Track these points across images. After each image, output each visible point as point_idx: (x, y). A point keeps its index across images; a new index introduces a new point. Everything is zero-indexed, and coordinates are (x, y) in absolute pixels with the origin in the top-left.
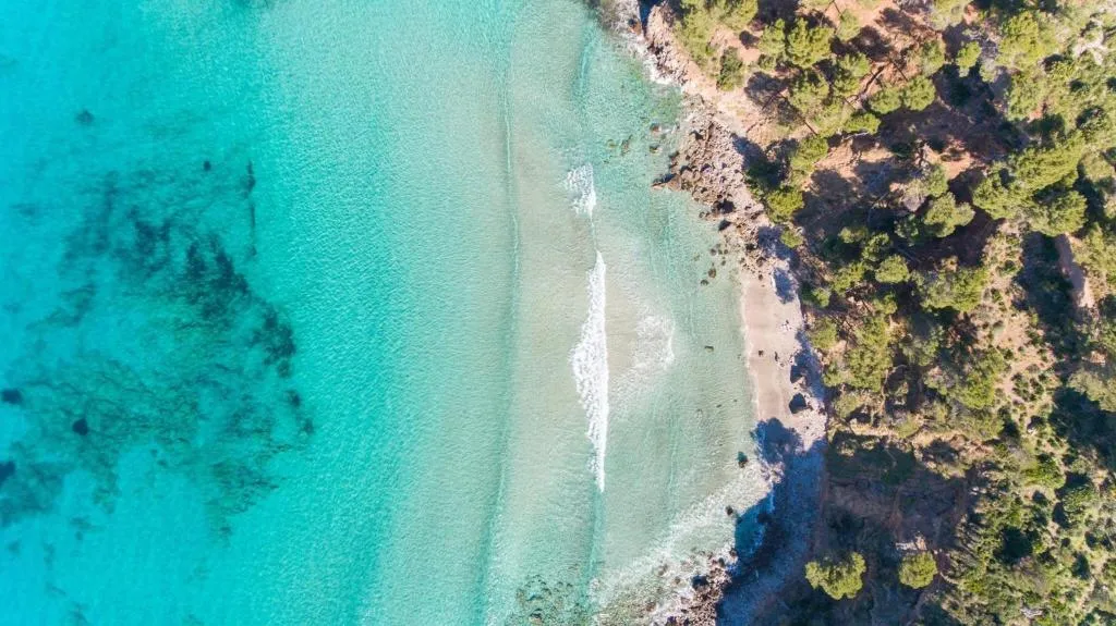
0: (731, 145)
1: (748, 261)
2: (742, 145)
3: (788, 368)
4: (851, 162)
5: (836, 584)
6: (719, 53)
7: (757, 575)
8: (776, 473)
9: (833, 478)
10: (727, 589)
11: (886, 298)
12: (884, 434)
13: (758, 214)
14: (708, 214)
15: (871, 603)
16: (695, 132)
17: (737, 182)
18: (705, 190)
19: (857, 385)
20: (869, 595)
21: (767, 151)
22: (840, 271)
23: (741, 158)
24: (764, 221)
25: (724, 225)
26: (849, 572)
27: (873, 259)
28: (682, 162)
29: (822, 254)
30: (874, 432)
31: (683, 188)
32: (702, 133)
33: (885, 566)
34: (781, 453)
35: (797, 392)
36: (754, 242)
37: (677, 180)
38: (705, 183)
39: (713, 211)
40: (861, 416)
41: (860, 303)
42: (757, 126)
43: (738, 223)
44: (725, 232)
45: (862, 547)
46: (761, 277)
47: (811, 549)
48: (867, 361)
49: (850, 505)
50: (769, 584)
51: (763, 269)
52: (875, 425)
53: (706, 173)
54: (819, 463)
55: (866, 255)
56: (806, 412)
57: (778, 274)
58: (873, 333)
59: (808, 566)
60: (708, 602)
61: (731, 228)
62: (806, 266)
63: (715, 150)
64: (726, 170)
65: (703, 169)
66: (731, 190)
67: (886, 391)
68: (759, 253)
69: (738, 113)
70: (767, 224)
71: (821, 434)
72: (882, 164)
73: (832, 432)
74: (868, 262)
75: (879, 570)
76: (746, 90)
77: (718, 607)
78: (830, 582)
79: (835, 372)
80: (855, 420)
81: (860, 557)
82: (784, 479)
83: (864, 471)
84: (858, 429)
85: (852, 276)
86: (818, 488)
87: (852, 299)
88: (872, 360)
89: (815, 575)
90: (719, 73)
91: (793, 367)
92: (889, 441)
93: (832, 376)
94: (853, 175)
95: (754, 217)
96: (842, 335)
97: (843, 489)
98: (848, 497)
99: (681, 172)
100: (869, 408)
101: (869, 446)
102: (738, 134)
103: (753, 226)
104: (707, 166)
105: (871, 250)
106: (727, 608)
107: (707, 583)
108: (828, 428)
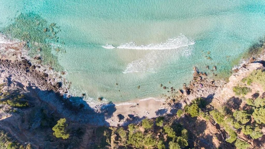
0: (210, 94)
1: (169, 100)
2: (211, 97)
3: (133, 114)
4: (211, 133)
5: (58, 128)
6: (248, 86)
7: (63, 104)
8: (97, 110)
9: (96, 129)
10: (58, 94)
11: (164, 145)
12: (112, 146)
13: (186, 103)
14: (185, 86)
15: (52, 141)
16: (214, 81)
17: (197, 96)
18: (194, 85)
19: (129, 136)
20: (55, 140)
21: (209, 105)
22: (172, 129)
23: (206, 97)
24: (184, 105)
25: (182, 91)
26: (62, 133)
27: (177, 141)
28: (204, 77)
29: (174, 124)
30: (112, 142)
31: (194, 77)
32: (214, 83)
33: (65, 146)
34: (104, 112)
35: (125, 116)
36: (176, 102)
37: (197, 75)
38: (196, 85)
39: (187, 88)
40: (118, 137)
41: (158, 137)
42: (219, 102)
43: (182, 96)
44: (179, 92)
45: (72, 138)
46: (164, 104)
47: (72, 122)
48: (138, 139)
49: (87, 134)
50: (59, 108)
51: (167, 105)
52: (115, 143)
53: (200, 85)
54: (101, 124)
55: (179, 138)
56: (118, 120)
57: (166, 110)
58: (150, 141)
59: (64, 119)
60: (53, 87)
61: (181, 94)
62: (169, 119)
63: (208, 88)
64: (201, 92)
65: (201, 84)
66: (194, 93)
67: (127, 146)
68: (173, 104)
69: (223, 95)
70: (183, 106)
71: (111, 125)
72: (213, 144)
73: (112, 129)
74: (176, 139)
75: (64, 144)
76: (234, 97)
77: (51, 91)
78: (59, 126)
79: (134, 128)
80: (116, 136)
81: (68, 137)
82: (95, 113)
83: (98, 139)
84: (113, 137)
85: (170, 133)
86: (92, 124)
87: (159, 134)
88: (139, 141)
89: (61, 121)
90: (240, 87)
91: (134, 115)
92: (109, 147)
93: (132, 127)
94: (206, 134)
95: (185, 101)
96: (146, 131)
97: (92, 132)
98: (89, 133)
99: (200, 77)
100: (120, 140)
101: (108, 141)
102: (214, 95)
103: (182, 102)
104: (203, 85)
105: (182, 140)
106: (51, 94)
107: (59, 87)
108: (113, 127)
